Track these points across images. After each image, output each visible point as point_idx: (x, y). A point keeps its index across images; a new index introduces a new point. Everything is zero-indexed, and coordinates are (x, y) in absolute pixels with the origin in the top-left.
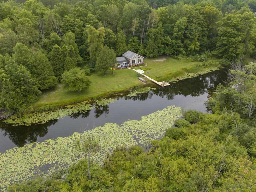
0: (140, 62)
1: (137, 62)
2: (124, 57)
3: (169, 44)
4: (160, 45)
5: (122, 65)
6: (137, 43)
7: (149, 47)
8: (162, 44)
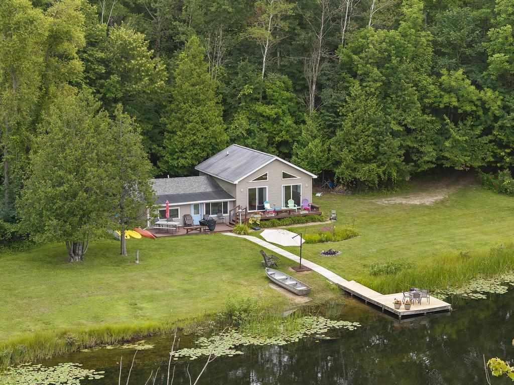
0: (297, 202)
1: (274, 202)
2: (204, 174)
3: (465, 112)
4: (415, 116)
5: (185, 216)
6: (284, 107)
7: (353, 127)
8: (424, 112)
